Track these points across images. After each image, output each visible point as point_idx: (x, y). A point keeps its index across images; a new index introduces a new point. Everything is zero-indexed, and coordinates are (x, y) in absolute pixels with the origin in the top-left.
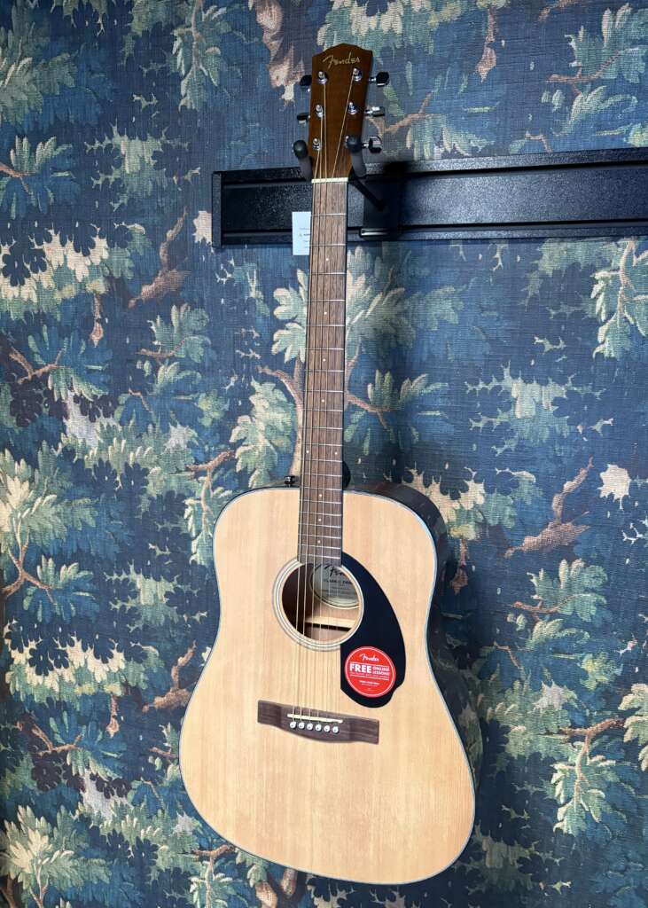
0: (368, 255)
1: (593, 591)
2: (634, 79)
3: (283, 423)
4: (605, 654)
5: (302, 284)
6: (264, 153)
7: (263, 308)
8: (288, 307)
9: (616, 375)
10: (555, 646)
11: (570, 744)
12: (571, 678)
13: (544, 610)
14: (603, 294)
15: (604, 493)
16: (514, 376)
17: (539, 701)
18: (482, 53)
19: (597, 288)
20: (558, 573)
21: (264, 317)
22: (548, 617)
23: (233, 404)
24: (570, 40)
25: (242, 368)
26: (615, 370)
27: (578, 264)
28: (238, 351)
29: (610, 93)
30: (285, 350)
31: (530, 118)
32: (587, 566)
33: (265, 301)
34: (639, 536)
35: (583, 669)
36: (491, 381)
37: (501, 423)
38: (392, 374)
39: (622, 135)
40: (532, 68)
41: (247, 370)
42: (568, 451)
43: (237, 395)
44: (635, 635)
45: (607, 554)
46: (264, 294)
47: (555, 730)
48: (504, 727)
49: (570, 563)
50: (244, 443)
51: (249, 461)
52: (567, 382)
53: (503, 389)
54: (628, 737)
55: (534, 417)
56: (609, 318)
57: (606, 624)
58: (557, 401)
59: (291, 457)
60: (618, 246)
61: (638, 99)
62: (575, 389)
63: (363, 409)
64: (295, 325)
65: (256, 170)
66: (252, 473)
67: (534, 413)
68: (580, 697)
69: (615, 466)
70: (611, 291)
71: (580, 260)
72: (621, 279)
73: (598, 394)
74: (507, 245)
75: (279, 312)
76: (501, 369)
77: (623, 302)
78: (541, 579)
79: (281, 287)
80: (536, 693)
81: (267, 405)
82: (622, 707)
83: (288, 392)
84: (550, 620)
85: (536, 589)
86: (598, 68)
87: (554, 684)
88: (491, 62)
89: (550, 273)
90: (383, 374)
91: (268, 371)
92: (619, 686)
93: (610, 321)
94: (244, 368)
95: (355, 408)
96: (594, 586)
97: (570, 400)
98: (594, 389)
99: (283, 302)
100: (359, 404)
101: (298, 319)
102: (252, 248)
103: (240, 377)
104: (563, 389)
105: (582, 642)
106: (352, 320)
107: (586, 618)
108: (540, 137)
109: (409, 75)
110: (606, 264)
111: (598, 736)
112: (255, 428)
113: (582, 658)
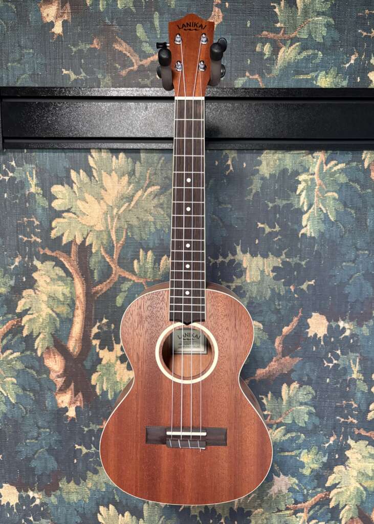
0: (130, 159)
1: (306, 404)
2: (319, 40)
3: (63, 294)
4: (316, 448)
5: (75, 181)
6: (38, 74)
7: (42, 201)
8: (64, 200)
9: (316, 249)
10: (281, 447)
11: (294, 516)
12: (293, 469)
13: (273, 422)
14: (305, 191)
15: (311, 334)
16: (244, 252)
17: (272, 489)
18: (212, 11)
19: (300, 187)
20: (281, 394)
21: (43, 208)
22: (275, 426)
23: (18, 281)
24: (275, 7)
25: (25, 250)
26: (314, 246)
27: (287, 170)
28: (21, 236)
29: (304, 48)
30: (63, 235)
31: (249, 62)
32: (301, 386)
33: (43, 196)
34: (335, 362)
35: (301, 461)
36: (228, 256)
37: (236, 286)
38: (153, 252)
39: (312, 79)
40: (248, 25)
41: (30, 251)
42: (285, 305)
43: (22, 273)
44: (335, 432)
45: (314, 377)
46: (42, 189)
47: (283, 508)
48: (248, 511)
49: (289, 385)
50: (29, 312)
51: (34, 327)
52: (282, 255)
53: (237, 262)
54: (332, 504)
55: (259, 281)
56: (309, 208)
57: (315, 427)
58: (275, 269)
59: (70, 321)
60: (314, 158)
61: (322, 53)
62: (288, 260)
63: (131, 280)
64: (71, 215)
65: (32, 88)
66: (38, 336)
67: (259, 278)
68: (300, 482)
69: (318, 314)
70: (310, 189)
71: (288, 167)
72: (316, 181)
73: (303, 263)
74: (236, 155)
75: (56, 204)
76: (235, 247)
77: (318, 197)
78: (269, 399)
79: (57, 184)
80: (269, 483)
81: (48, 280)
82: (328, 484)
83: (66, 268)
84: (277, 428)
85: (266, 407)
86: (295, 29)
87: (281, 475)
88: (219, 18)
89: (267, 176)
90: (146, 253)
91: (49, 253)
92: (325, 470)
93: (310, 211)
94: (27, 250)
95: (123, 280)
96: (306, 400)
97: (284, 268)
98: (301, 259)
99: (59, 196)
100: (127, 276)
101: (73, 210)
102: (32, 152)
103: (24, 258)
104: (279, 260)
105: (300, 441)
106: (118, 211)
107: (302, 424)
108: (256, 76)
109: (157, 23)
110: (306, 170)
111: (312, 507)
112: (37, 300)
113: (300, 453)
